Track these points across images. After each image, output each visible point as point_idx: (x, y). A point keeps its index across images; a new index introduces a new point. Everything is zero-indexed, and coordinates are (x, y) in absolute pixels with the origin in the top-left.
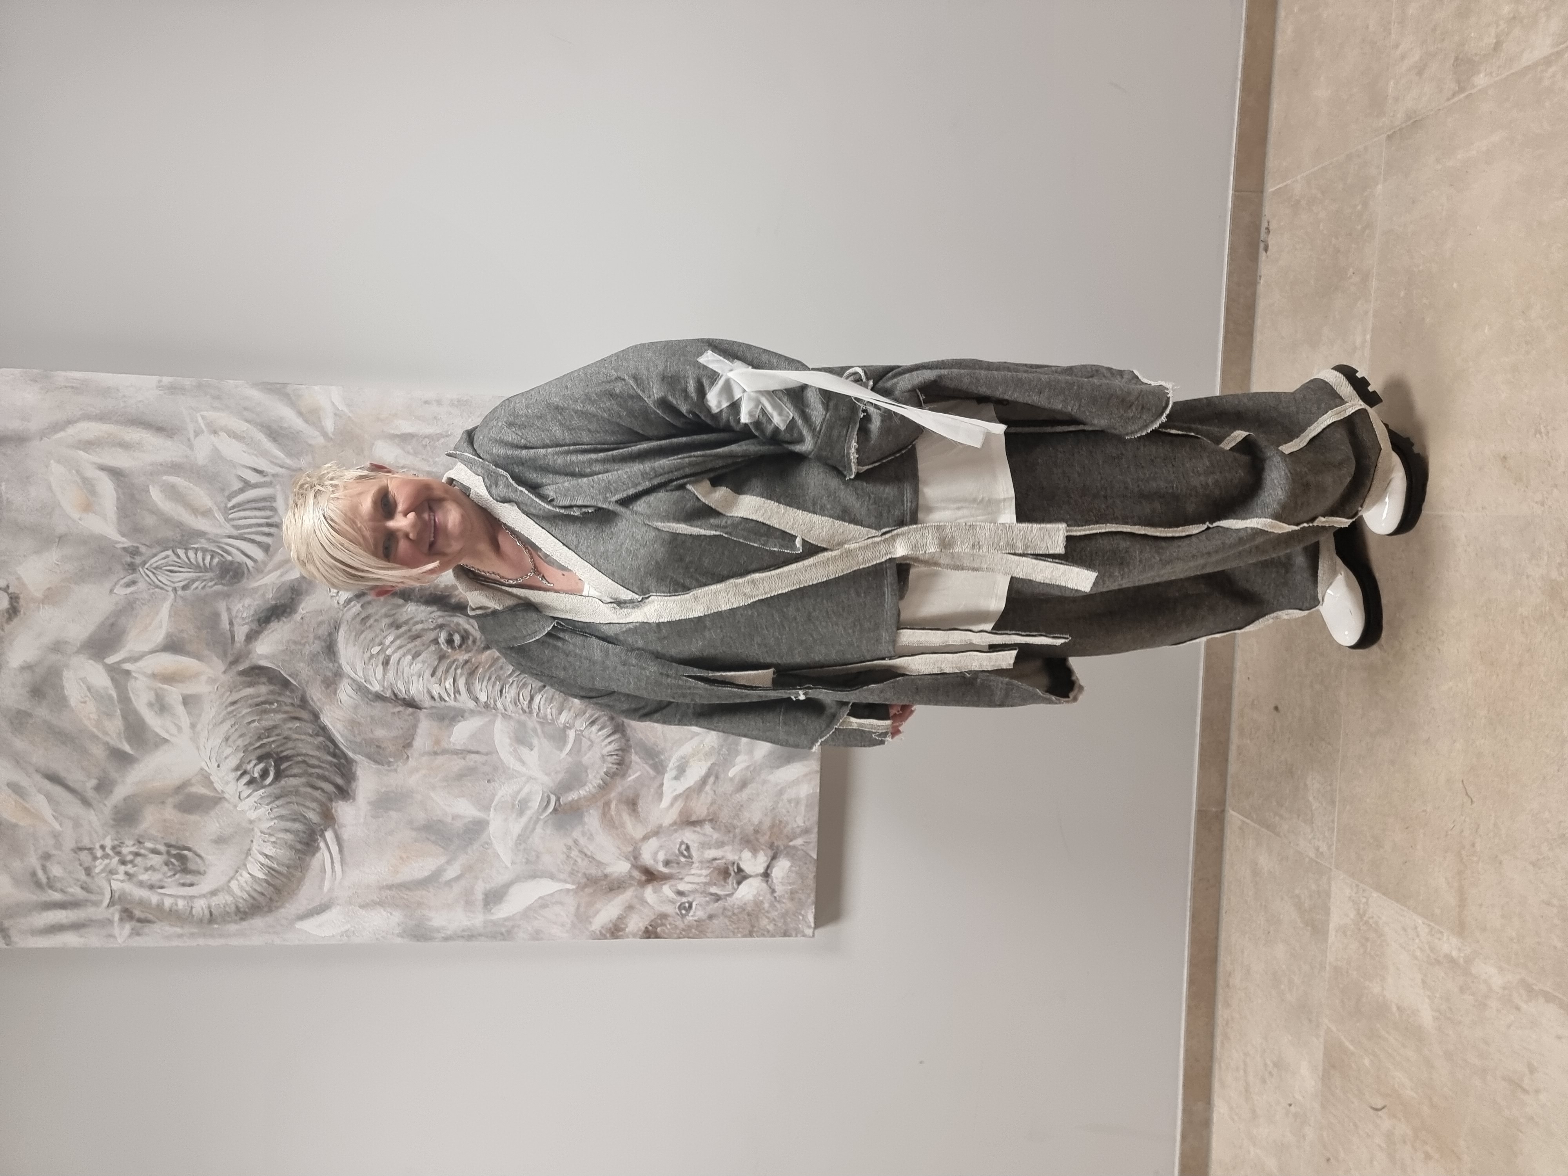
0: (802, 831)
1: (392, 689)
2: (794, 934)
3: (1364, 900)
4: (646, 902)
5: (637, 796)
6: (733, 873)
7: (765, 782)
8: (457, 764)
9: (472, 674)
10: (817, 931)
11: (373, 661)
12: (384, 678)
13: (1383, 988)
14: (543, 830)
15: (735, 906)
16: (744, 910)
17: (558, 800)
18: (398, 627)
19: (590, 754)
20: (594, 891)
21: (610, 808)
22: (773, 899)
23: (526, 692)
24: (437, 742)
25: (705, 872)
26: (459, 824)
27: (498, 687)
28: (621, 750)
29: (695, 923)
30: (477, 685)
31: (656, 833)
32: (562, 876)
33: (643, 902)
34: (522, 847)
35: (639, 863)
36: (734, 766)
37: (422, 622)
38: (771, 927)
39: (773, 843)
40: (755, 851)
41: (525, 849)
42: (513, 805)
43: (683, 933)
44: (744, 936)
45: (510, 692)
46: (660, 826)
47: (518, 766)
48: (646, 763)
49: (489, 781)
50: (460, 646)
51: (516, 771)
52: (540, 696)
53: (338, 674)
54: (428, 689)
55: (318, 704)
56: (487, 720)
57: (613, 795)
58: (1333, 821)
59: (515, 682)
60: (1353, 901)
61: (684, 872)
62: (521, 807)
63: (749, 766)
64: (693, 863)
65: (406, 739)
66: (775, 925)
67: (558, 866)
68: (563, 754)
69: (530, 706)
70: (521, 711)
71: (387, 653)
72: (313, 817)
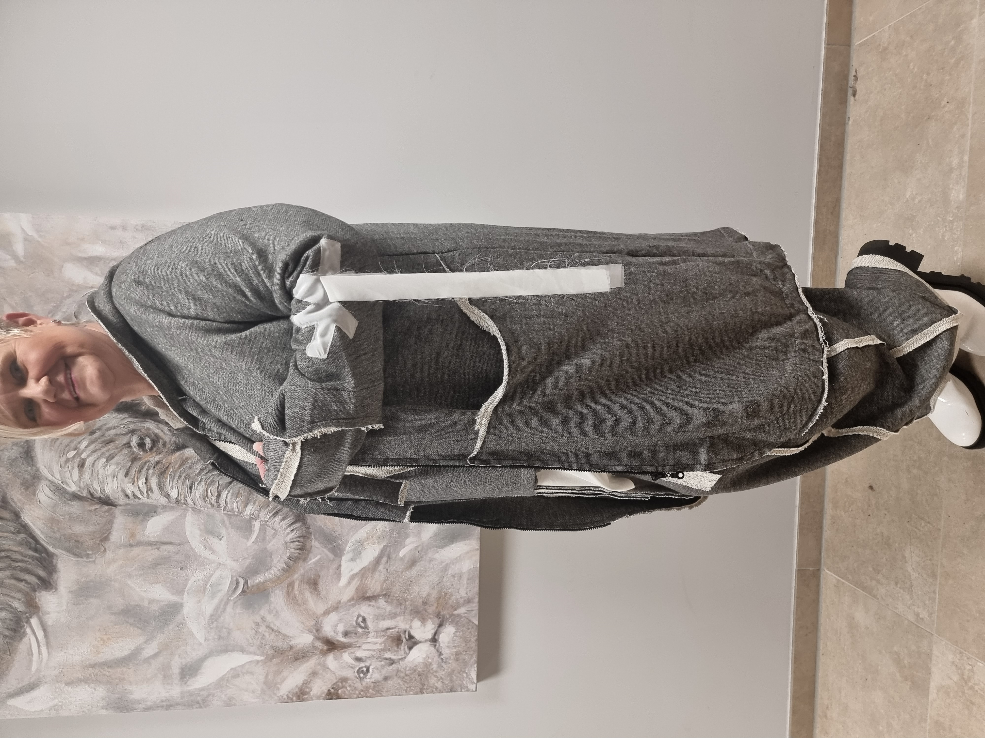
0: (464, 601)
1: (88, 489)
2: (459, 689)
4: (328, 668)
5: (318, 577)
6: (404, 640)
7: (431, 560)
8: (151, 554)
9: (163, 473)
10: (479, 684)
11: (69, 464)
12: (80, 480)
14: (233, 609)
15: (408, 668)
16: (415, 671)
17: (246, 583)
18: (92, 433)
19: (274, 541)
20: (282, 661)
21: (293, 588)
22: (440, 661)
23: (214, 489)
24: (133, 535)
25: (380, 640)
26: (155, 607)
27: (188, 485)
28: (303, 537)
29: (372, 685)
30: (168, 484)
31: (336, 608)
32: (252, 649)
33: (325, 668)
34: (214, 625)
35: (321, 635)
36: (404, 547)
37: (114, 428)
38: (439, 685)
39: (440, 612)
40: (423, 620)
41: (217, 627)
42: (205, 589)
43: (362, 693)
44: (416, 693)
45: (199, 489)
46: (339, 603)
47: (208, 554)
48: (326, 547)
49: (182, 569)
50: (151, 449)
51: (206, 558)
52: (227, 492)
53: (37, 477)
54: (122, 488)
55: (19, 504)
56: (178, 514)
57: (296, 576)
59: (204, 480)
61: (361, 641)
62: (214, 589)
63: (417, 547)
64: (369, 632)
65: (104, 534)
66: (442, 682)
67: (248, 640)
68: (250, 543)
69: (217, 501)
70: (209, 506)
71: (83, 456)
72: (19, 606)
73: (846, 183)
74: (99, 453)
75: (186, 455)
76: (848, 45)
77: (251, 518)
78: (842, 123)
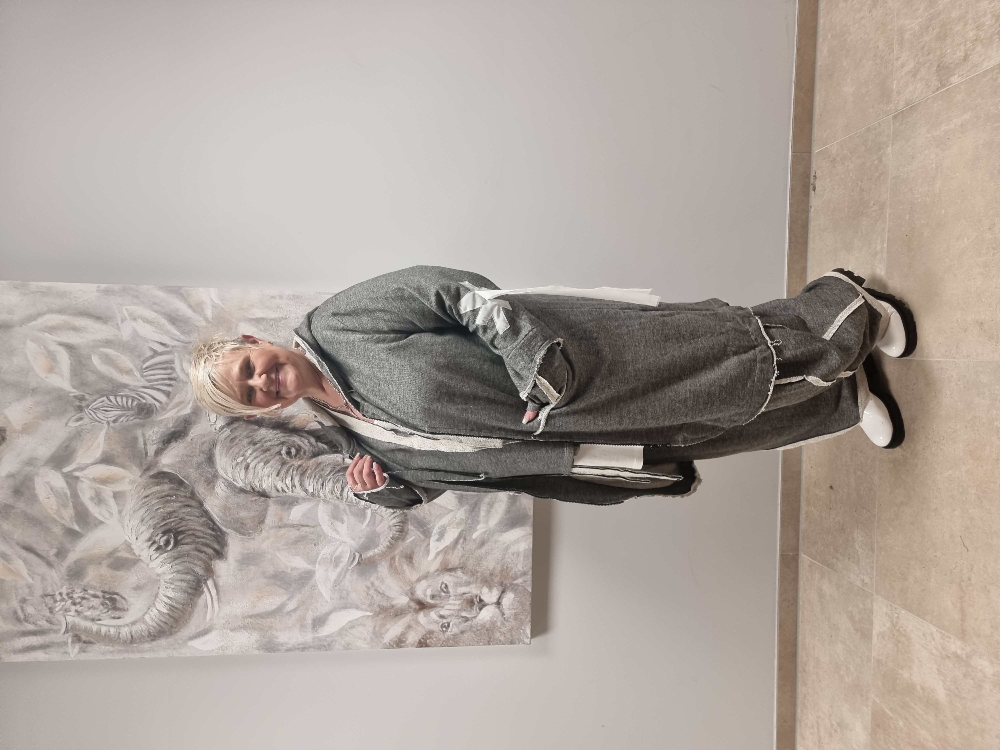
0: (521, 574)
1: (251, 485)
2: (517, 642)
3: (896, 615)
4: (420, 623)
5: (413, 553)
6: (476, 603)
7: (496, 541)
8: (293, 534)
9: (303, 474)
10: (532, 640)
11: (238, 467)
12: (246, 478)
13: (911, 674)
14: (351, 576)
15: (478, 625)
16: (484, 627)
18: (255, 444)
20: (385, 616)
21: (395, 561)
22: (503, 620)
24: (281, 519)
25: (458, 602)
26: (295, 573)
27: (320, 482)
28: (402, 522)
29: (452, 637)
30: (307, 481)
31: (426, 577)
32: (364, 607)
33: (418, 623)
34: (337, 588)
35: (414, 597)
36: (476, 531)
37: (270, 440)
38: (502, 638)
39: (502, 582)
40: (490, 588)
41: (339, 589)
42: (331, 561)
43: (444, 643)
44: (485, 644)
45: (329, 486)
46: (428, 572)
47: (334, 535)
48: (419, 530)
49: (315, 545)
50: (295, 456)
51: (333, 537)
52: (348, 488)
53: (216, 476)
54: (274, 484)
55: (202, 496)
56: (313, 504)
57: (397, 552)
58: (873, 562)
59: (332, 479)
60: (889, 616)
61: (444, 602)
62: (337, 561)
63: (486, 531)
64: (450, 596)
65: (261, 518)
66: (505, 636)
67: (361, 600)
68: (364, 526)
69: (341, 495)
70: (335, 498)
71: (248, 461)
72: (200, 571)
73: (810, 255)
74: (259, 459)
75: (320, 461)
76: (810, 152)
78: (806, 211)
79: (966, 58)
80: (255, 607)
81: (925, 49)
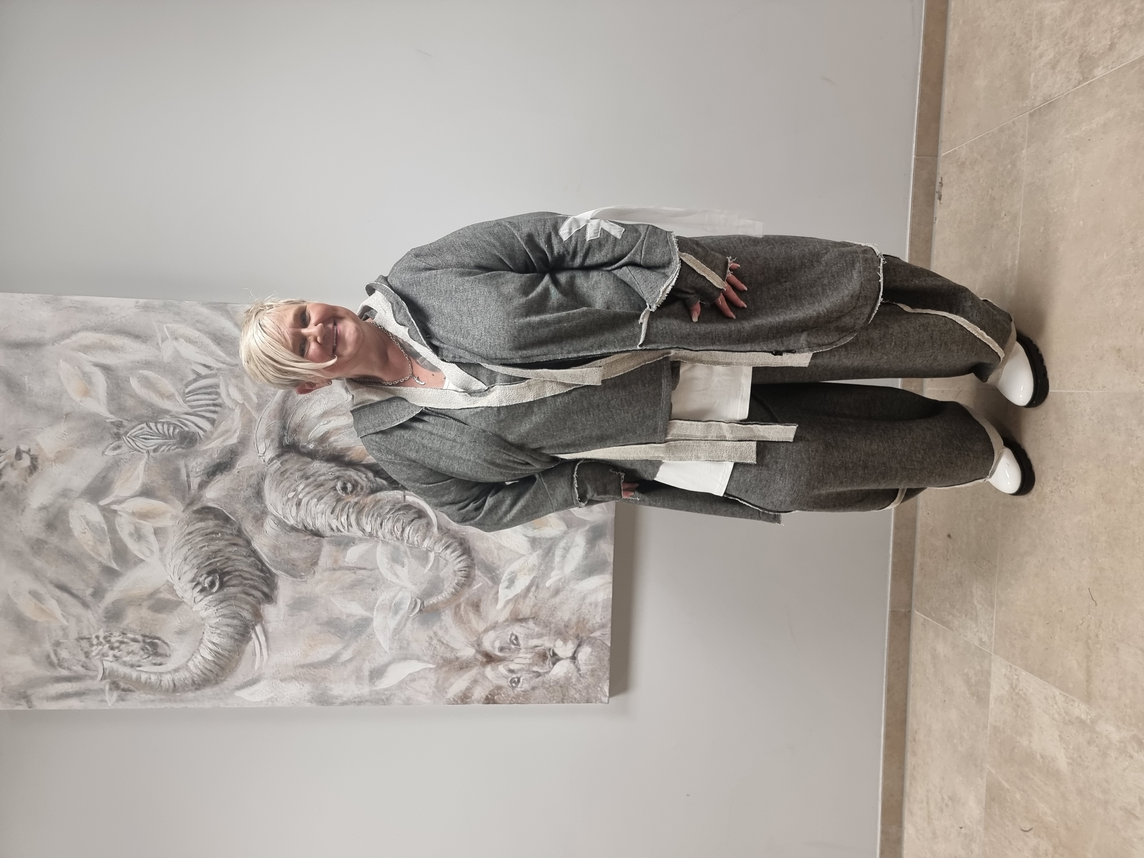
0: (600, 626)
1: (303, 523)
2: (594, 701)
3: (1016, 677)
4: (487, 678)
5: (480, 600)
6: (549, 657)
7: (572, 590)
8: (349, 577)
9: (360, 512)
10: (611, 699)
11: (289, 503)
12: (297, 515)
13: (1030, 742)
14: (412, 624)
15: (552, 681)
16: (558, 683)
17: (423, 603)
18: (307, 478)
19: (445, 570)
20: (449, 669)
21: (460, 609)
22: (579, 676)
23: (399, 525)
24: (336, 561)
25: (529, 656)
26: (351, 620)
27: (379, 521)
28: (468, 567)
29: (522, 693)
30: (364, 520)
31: (494, 627)
32: (426, 659)
33: (485, 677)
34: (397, 637)
35: (481, 649)
36: (550, 578)
37: (324, 474)
38: (577, 696)
39: (578, 635)
40: (565, 641)
41: (399, 639)
42: (390, 607)
43: (514, 700)
44: (558, 702)
45: (388, 525)
46: (497, 623)
47: (394, 579)
48: (486, 576)
49: (373, 590)
50: (352, 492)
51: (392, 582)
52: (409, 528)
53: (265, 512)
54: (329, 523)
55: (250, 534)
56: (371, 545)
57: (462, 599)
58: (992, 619)
59: (391, 518)
60: (1008, 678)
61: (515, 655)
62: (396, 608)
63: (561, 579)
64: (520, 649)
65: (313, 559)
66: (580, 694)
67: (423, 651)
68: (426, 570)
69: (402, 535)
70: (395, 539)
71: (300, 497)
72: (247, 615)
74: (312, 494)
75: (379, 498)
76: (935, 156)
77: (428, 550)
78: (930, 222)
79: (1112, 47)
80: (307, 656)
81: (1066, 37)
